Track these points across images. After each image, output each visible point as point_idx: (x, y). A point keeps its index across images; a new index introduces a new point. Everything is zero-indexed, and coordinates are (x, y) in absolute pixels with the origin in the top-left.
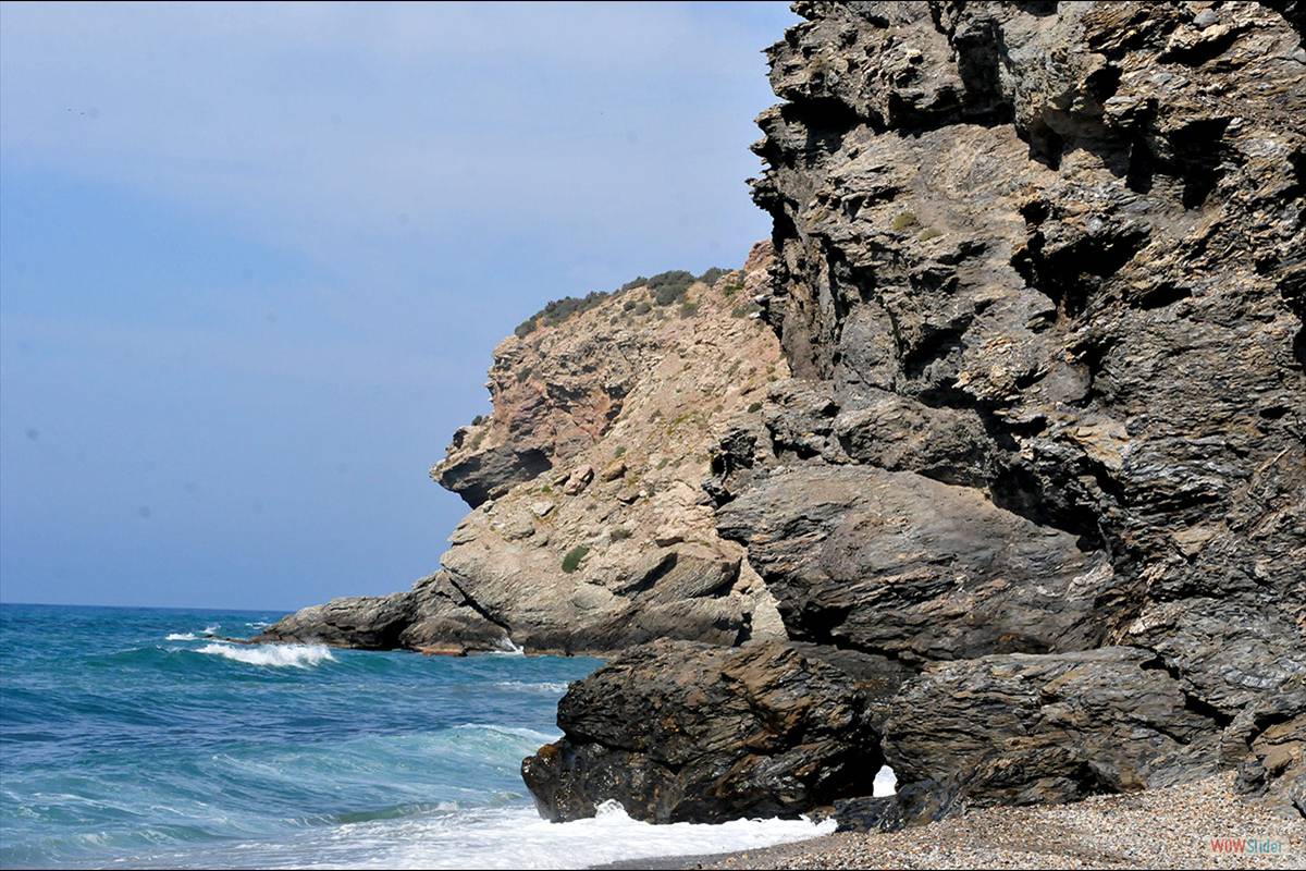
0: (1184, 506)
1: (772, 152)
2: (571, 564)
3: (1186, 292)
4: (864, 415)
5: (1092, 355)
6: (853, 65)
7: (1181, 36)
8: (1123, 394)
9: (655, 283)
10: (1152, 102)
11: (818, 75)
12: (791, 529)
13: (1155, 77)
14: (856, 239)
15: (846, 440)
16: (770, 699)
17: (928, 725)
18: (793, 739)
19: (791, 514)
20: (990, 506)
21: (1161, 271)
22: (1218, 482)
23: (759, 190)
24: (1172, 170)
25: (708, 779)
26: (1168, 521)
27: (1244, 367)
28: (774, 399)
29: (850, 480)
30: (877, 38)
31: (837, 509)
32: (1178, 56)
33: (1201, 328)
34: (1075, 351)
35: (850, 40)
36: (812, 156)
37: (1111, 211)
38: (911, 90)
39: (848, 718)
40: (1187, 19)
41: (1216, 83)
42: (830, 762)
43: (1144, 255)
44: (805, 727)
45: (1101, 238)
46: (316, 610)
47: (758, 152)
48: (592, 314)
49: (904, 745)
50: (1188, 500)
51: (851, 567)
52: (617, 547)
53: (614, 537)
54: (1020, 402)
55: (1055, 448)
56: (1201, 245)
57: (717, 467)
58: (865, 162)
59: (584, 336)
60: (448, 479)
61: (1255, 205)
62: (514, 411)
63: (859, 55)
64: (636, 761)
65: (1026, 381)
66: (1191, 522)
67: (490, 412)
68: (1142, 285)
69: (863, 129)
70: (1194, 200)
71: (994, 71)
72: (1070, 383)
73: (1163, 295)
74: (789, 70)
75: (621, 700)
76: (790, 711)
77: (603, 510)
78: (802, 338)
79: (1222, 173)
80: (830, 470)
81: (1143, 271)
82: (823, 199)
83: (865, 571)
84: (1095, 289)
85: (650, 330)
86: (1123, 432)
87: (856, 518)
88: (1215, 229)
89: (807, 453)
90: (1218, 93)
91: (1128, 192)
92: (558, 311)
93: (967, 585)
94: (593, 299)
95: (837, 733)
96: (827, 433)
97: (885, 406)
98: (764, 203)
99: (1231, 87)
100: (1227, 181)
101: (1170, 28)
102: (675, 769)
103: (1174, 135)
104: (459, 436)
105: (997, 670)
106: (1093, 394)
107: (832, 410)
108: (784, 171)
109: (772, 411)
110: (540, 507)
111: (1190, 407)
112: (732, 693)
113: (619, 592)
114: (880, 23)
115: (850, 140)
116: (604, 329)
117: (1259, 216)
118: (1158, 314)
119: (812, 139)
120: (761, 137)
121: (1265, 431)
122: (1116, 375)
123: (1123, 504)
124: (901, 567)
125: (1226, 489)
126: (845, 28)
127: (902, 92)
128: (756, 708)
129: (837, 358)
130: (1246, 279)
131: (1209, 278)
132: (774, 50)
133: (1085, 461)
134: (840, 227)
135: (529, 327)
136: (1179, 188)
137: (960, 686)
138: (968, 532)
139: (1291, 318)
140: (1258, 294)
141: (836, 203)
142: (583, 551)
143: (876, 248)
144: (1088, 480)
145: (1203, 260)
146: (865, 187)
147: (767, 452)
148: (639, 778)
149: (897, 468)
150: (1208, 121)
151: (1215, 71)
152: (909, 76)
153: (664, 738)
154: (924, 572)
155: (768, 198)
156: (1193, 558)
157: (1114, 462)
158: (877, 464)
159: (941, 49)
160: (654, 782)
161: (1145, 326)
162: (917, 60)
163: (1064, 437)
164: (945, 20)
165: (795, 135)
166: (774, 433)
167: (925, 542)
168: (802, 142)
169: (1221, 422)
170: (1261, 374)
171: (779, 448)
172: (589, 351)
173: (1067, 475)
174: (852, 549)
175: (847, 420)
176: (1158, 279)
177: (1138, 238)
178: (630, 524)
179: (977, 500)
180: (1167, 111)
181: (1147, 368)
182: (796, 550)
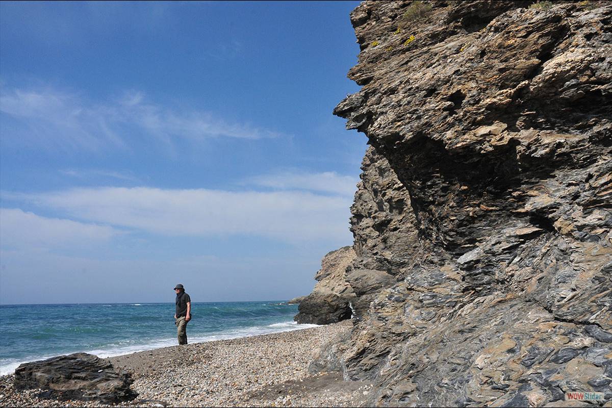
0: (401, 265)
1: (352, 223)
2: (332, 290)
3: (399, 228)
4: (367, 261)
5: (385, 241)
6: (362, 208)
7: (396, 186)
8: (390, 246)
9: (344, 248)
10: (391, 197)
11: (357, 210)
12: (356, 280)
13: (392, 193)
14: (364, 234)
15: (364, 265)
16: (332, 303)
17: (361, 306)
18: (336, 310)
19: (356, 277)
20: (387, 274)
21: (395, 225)
22: (407, 260)
23: (351, 229)
24: (396, 208)
25: (322, 318)
26: (399, 268)
27: (410, 240)
28: (354, 260)
29: (365, 271)
30: (366, 204)
31: (363, 276)
32: (395, 189)
33: (402, 234)
34: (382, 240)
35: (362, 205)
36: (358, 223)
37: (387, 216)
38: (371, 211)
39: (345, 306)
40: (397, 183)
41: (402, 193)
42: (342, 314)
43: (392, 222)
44: (338, 308)
45: (385, 220)
46: (295, 299)
47: (350, 223)
48: (335, 253)
49: (358, 310)
50: (402, 264)
51: (366, 285)
52: (339, 287)
53: (339, 285)
54: (373, 250)
55: (380, 257)
56: (401, 220)
57: (346, 271)
58: (365, 223)
59: (335, 256)
60: (316, 279)
61: (410, 212)
62: (325, 268)
63: (363, 207)
64: (310, 316)
65: (374, 246)
66: (403, 268)
67: (322, 269)
68: (392, 228)
69: (365, 218)
70: (400, 213)
71: (383, 207)
72: (382, 246)
73: (395, 229)
74: (353, 210)
75: (308, 305)
76: (335, 305)
77: (337, 281)
78: (358, 251)
79: (404, 208)
80: (362, 270)
81: (392, 225)
82: (359, 229)
83: (368, 286)
84: (385, 229)
85: (344, 255)
86: (390, 253)
87: (366, 277)
88: (403, 217)
89: (359, 268)
90: (402, 195)
91: (389, 213)
92: (331, 253)
93: (384, 286)
94: (336, 251)
95: (343, 308)
96: (361, 265)
97: (370, 260)
98: (351, 231)
99: (405, 194)
100: (405, 209)
101: (394, 185)
102: (317, 317)
103: (395, 202)
104: (318, 272)
105: (373, 296)
106: (386, 247)
107: (362, 261)
108: (354, 226)
109: (354, 262)
110: (327, 281)
111: (401, 248)
112: (326, 303)
113: (340, 293)
114: (366, 202)
115: (363, 220)
116: (337, 255)
117: (410, 214)
118: (395, 232)
119: (358, 220)
120: (350, 221)
121: (414, 250)
122: (389, 244)
123: (392, 266)
124: (373, 285)
125: (408, 261)
126: (361, 203)
127: (369, 211)
128: (330, 305)
129: (363, 253)
130: (409, 225)
131: (403, 225)
132: (351, 207)
133: (385, 258)
134: (361, 233)
135: (327, 256)
136: (398, 211)
137: (366, 299)
138: (384, 278)
139: (417, 231)
140: (412, 227)
141: (361, 229)
142: (334, 287)
143: (367, 235)
144: (386, 262)
145: (402, 223)
146: (364, 226)
147: (353, 269)
148: (311, 319)
149: (372, 269)
150: (400, 199)
151: (402, 191)
152: (370, 209)
153: (315, 312)
154: (377, 285)
155: (352, 230)
156: (403, 274)
157: (389, 258)
158: (369, 269)
159: (375, 204)
160: (313, 319)
161: (393, 235)
162: (371, 206)
163: (381, 255)
164: (375, 200)
165: (355, 220)
166: (354, 265)
167: (377, 280)
168: (356, 221)
169: (407, 250)
170: (413, 241)
171: (355, 268)
172: (335, 258)
173: (382, 261)
174: (366, 282)
175: (364, 262)
176: (394, 226)
177: (391, 220)
178: (341, 283)
179: (385, 273)
180: (394, 198)
181: (394, 242)
182: (357, 283)
